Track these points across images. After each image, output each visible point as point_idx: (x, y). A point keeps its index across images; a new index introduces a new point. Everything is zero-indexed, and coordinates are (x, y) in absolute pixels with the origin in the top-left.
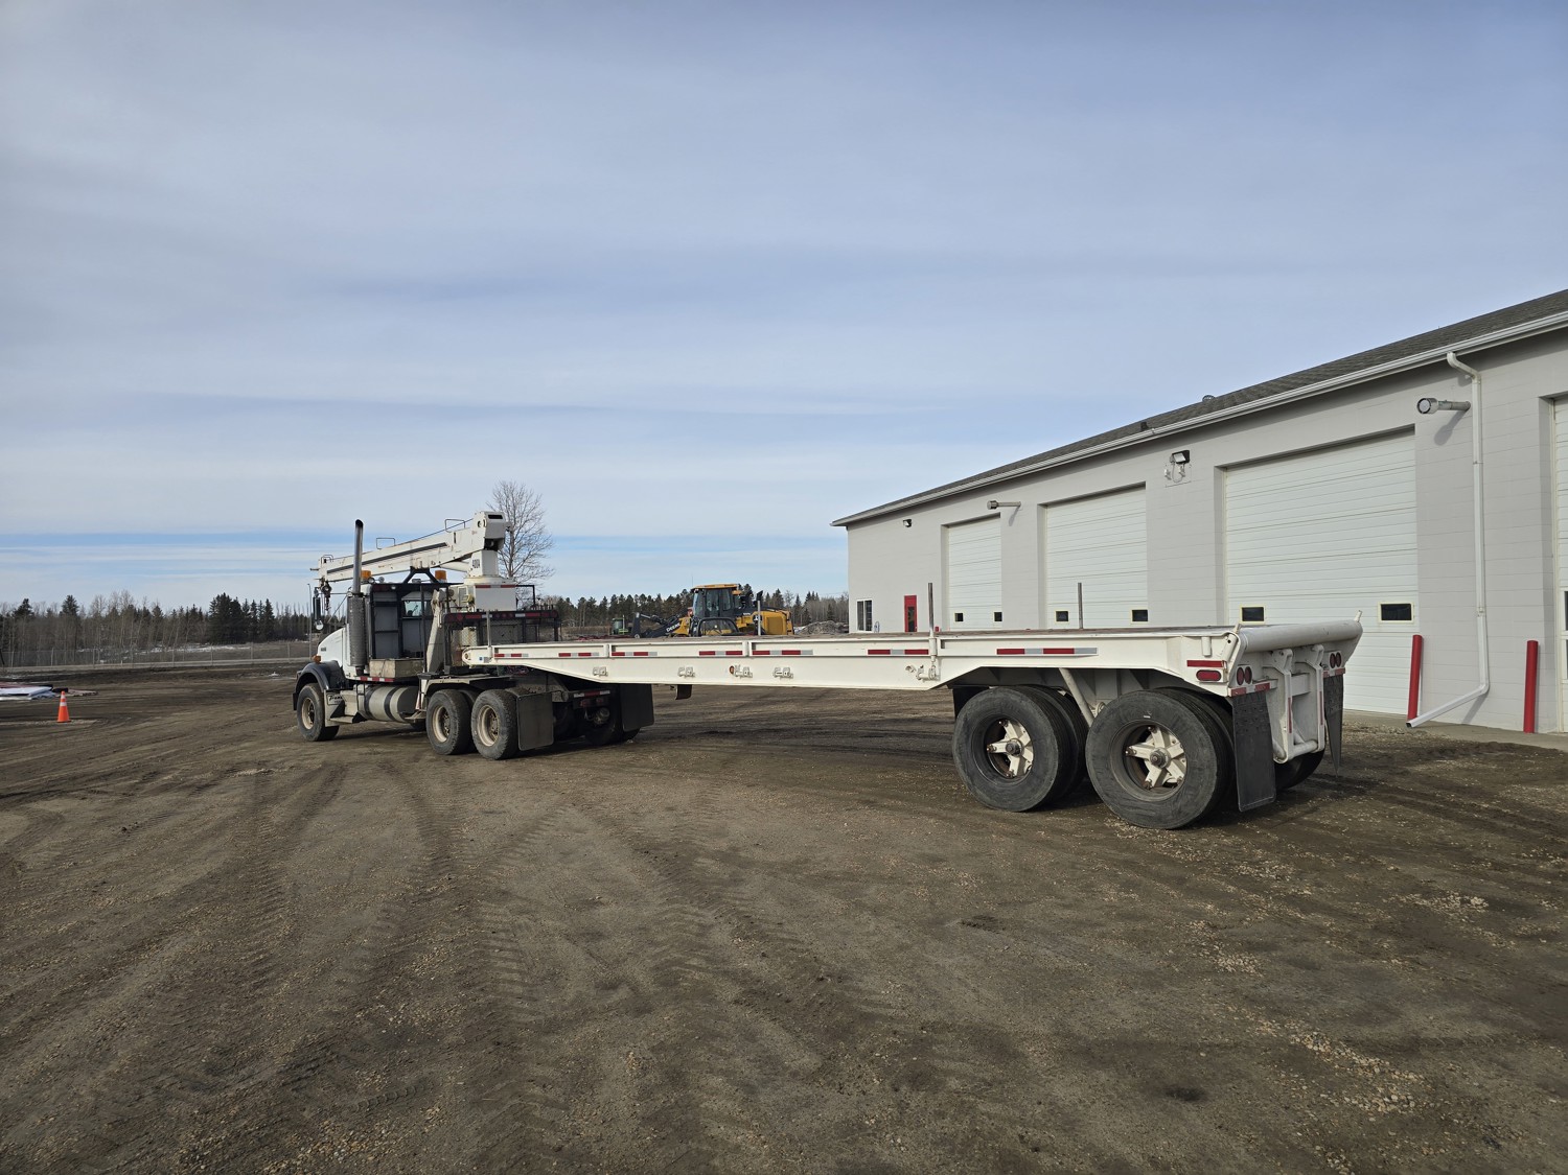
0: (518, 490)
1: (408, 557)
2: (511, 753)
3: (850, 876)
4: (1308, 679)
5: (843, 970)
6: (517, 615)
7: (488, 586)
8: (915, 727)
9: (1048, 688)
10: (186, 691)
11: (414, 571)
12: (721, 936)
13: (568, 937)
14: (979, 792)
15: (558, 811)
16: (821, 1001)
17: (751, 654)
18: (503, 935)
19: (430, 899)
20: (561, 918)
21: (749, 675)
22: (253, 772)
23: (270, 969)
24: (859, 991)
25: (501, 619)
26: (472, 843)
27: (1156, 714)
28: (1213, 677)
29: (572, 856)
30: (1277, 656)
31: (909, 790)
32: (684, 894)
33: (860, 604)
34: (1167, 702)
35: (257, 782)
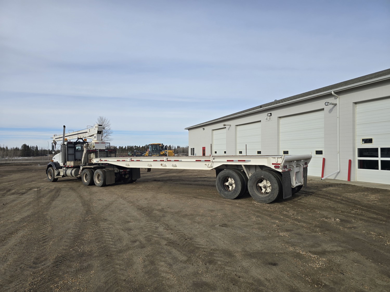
0: (104, 118)
1: (77, 135)
2: (104, 185)
3: (192, 215)
4: (300, 168)
5: (191, 237)
6: (105, 150)
7: (98, 143)
8: (206, 179)
9: (239, 170)
10: (16, 169)
11: (78, 139)
12: (161, 229)
13: (123, 230)
14: (222, 194)
15: (117, 199)
16: (187, 244)
17: (166, 161)
18: (106, 230)
19: (86, 221)
20: (121, 226)
21: (166, 166)
22: (36, 190)
23: (47, 239)
24: (196, 242)
25: (101, 151)
26: (96, 207)
27: (264, 176)
28: (278, 167)
29: (122, 210)
30: (293, 162)
31: (205, 194)
32: (151, 219)
33: (191, 149)
34: (267, 173)
35: (37, 192)
